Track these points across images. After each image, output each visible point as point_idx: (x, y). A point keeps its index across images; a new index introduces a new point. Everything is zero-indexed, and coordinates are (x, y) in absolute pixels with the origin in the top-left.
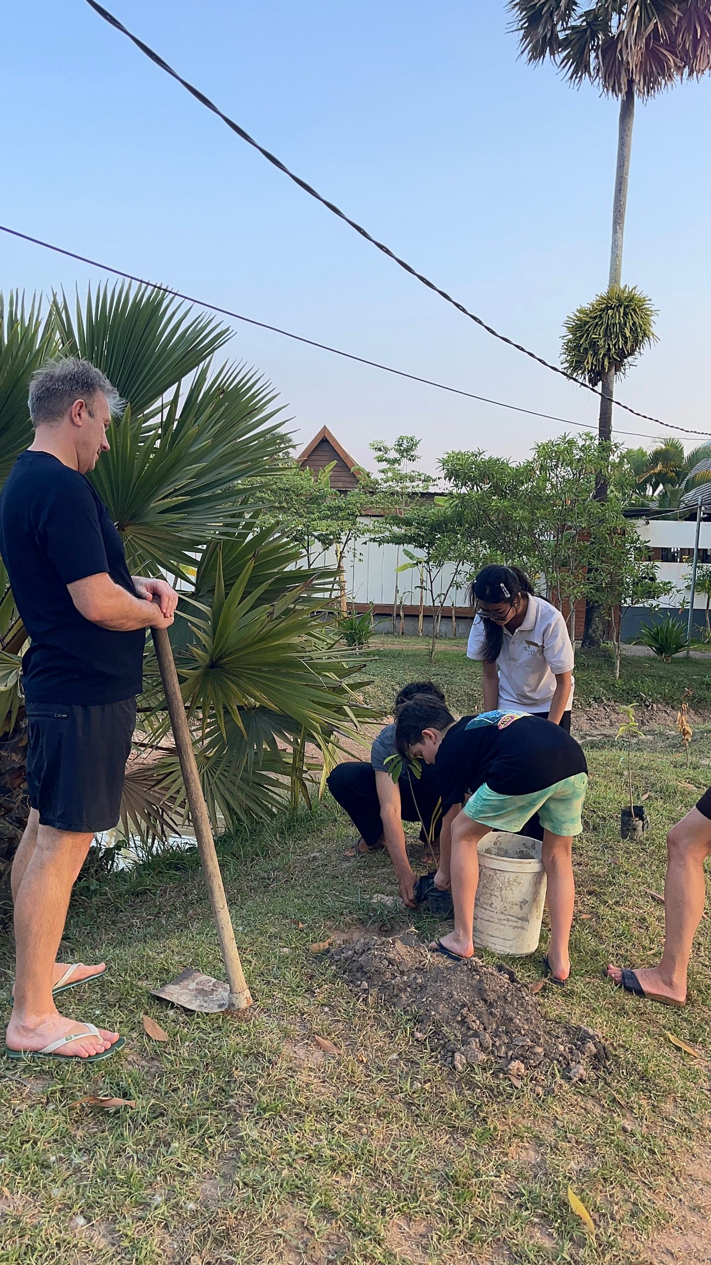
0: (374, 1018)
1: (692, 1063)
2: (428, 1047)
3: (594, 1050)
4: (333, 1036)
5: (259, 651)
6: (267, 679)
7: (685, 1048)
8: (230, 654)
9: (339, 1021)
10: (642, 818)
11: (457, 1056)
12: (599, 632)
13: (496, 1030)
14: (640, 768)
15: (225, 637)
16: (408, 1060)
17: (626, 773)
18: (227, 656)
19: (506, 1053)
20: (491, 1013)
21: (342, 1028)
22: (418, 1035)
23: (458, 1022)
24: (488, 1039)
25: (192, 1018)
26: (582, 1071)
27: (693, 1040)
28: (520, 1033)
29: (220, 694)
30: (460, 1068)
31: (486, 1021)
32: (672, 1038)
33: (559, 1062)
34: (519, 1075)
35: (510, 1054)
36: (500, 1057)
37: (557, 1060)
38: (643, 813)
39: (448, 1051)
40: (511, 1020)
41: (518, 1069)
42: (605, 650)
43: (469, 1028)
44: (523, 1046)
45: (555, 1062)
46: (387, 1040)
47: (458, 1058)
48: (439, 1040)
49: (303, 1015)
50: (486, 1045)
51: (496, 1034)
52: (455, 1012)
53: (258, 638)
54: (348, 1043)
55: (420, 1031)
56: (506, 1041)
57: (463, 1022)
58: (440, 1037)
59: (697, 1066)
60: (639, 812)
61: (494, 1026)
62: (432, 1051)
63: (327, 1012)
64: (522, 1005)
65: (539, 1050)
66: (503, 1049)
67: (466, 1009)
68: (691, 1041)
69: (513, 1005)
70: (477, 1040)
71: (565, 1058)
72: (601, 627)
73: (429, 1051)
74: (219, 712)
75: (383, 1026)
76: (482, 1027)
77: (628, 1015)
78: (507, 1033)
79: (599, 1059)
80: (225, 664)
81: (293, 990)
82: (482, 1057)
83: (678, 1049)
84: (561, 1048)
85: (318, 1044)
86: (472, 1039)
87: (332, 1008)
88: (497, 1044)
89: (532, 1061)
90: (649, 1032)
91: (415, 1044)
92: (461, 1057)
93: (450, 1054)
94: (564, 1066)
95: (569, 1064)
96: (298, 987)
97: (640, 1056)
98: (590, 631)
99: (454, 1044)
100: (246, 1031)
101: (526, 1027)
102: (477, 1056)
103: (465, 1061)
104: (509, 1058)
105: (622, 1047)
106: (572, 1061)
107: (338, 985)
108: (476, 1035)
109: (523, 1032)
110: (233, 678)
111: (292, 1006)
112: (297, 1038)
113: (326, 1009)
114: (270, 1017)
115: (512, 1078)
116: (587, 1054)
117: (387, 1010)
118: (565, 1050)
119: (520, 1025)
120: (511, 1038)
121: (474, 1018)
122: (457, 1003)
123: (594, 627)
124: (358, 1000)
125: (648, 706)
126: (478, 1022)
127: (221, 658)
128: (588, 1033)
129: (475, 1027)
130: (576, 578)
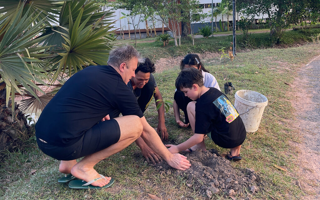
0: (169, 181)
1: (286, 174)
2: (195, 190)
3: (256, 178)
4: (155, 192)
5: (89, 44)
6: (93, 54)
7: (282, 169)
8: (78, 46)
9: (155, 185)
10: (231, 86)
11: (207, 191)
12: (186, 32)
13: (218, 177)
14: (219, 70)
15: (75, 40)
16: (188, 197)
17: (215, 72)
18: (76, 47)
19: (225, 187)
20: (215, 171)
21: (157, 187)
22: (189, 185)
23: (203, 177)
24: (217, 182)
25: (94, 195)
26: (256, 188)
27: (282, 165)
28: (228, 177)
29: (75, 62)
30: (210, 197)
31: (214, 174)
32: (275, 166)
33: (245, 186)
34: (233, 195)
35: (227, 186)
36: (223, 188)
37: (244, 185)
38: (231, 85)
39: (202, 190)
40: (223, 172)
41: (233, 192)
42: (189, 37)
43: (208, 179)
44: (231, 182)
45: (244, 186)
46: (177, 189)
47: (208, 192)
48: (197, 185)
49: (140, 185)
50: (217, 184)
51: (219, 179)
52: (201, 173)
53: (89, 38)
54: (162, 194)
55: (189, 183)
56: (224, 181)
57: (205, 176)
58: (197, 184)
59: (288, 175)
60: (230, 84)
61: (217, 176)
62: (196, 191)
63: (149, 181)
64: (225, 164)
65: (237, 182)
66: (224, 185)
67: (205, 171)
68: (281, 165)
69: (222, 166)
70: (213, 183)
71: (247, 183)
72: (187, 30)
73: (195, 191)
74: (75, 69)
75: (174, 184)
76: (213, 177)
77: (257, 160)
78: (223, 177)
79: (258, 181)
80: (75, 50)
81: (133, 175)
82: (218, 190)
83: (279, 170)
84: (244, 179)
85: (150, 197)
86: (211, 183)
87: (150, 179)
88: (221, 183)
89: (236, 188)
90: (267, 165)
91: (188, 189)
92: (209, 192)
93: (203, 191)
94: (247, 187)
95: (248, 186)
96: (135, 173)
97: (268, 176)
98: (184, 32)
99: (205, 187)
100: (119, 197)
101: (229, 174)
102: (216, 190)
103: (211, 194)
104: (227, 188)
105: (262, 173)
106: (249, 184)
107: (150, 169)
108: (212, 181)
109: (229, 176)
110: (79, 56)
111: (134, 182)
112: (141, 196)
113: (148, 180)
114: (127, 188)
115: (231, 197)
116: (253, 180)
117: (173, 176)
118: (245, 180)
119: (227, 173)
120: (225, 180)
121: (209, 174)
122: (201, 169)
123: (184, 30)
124: (160, 174)
125: (204, 53)
126: (211, 175)
127: (74, 48)
128: (250, 171)
129: (211, 178)
130: (179, 15)
